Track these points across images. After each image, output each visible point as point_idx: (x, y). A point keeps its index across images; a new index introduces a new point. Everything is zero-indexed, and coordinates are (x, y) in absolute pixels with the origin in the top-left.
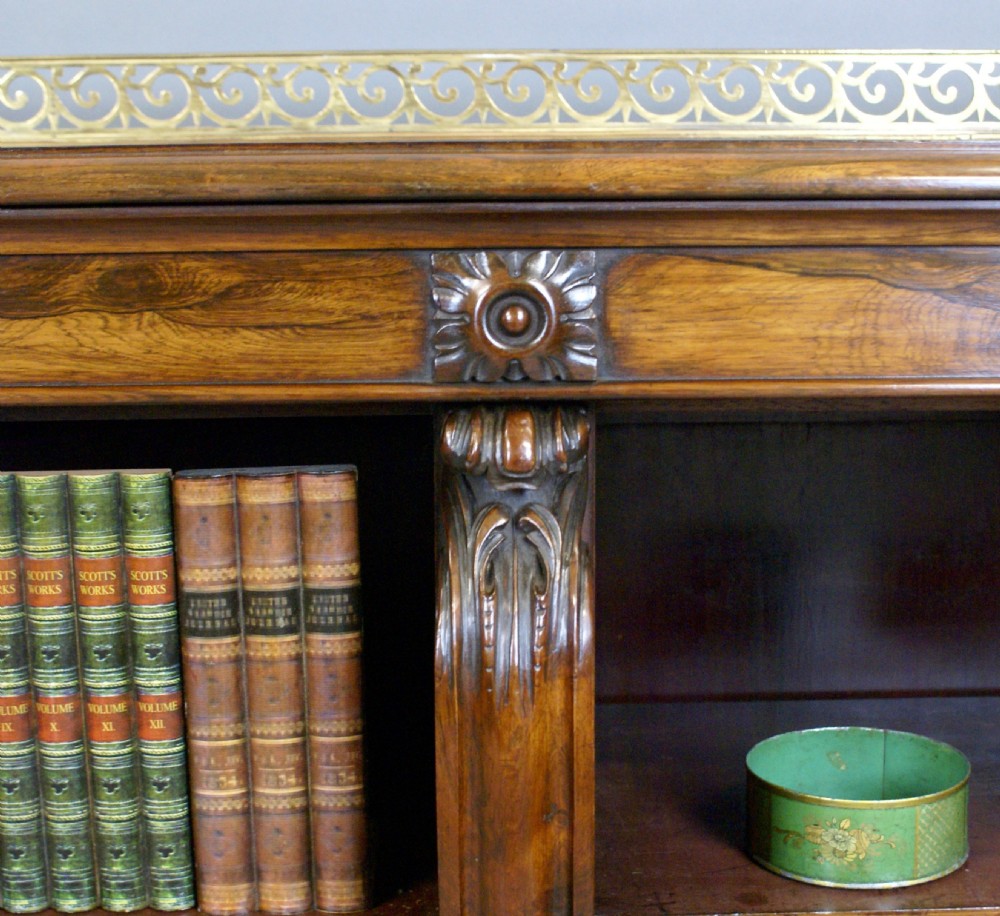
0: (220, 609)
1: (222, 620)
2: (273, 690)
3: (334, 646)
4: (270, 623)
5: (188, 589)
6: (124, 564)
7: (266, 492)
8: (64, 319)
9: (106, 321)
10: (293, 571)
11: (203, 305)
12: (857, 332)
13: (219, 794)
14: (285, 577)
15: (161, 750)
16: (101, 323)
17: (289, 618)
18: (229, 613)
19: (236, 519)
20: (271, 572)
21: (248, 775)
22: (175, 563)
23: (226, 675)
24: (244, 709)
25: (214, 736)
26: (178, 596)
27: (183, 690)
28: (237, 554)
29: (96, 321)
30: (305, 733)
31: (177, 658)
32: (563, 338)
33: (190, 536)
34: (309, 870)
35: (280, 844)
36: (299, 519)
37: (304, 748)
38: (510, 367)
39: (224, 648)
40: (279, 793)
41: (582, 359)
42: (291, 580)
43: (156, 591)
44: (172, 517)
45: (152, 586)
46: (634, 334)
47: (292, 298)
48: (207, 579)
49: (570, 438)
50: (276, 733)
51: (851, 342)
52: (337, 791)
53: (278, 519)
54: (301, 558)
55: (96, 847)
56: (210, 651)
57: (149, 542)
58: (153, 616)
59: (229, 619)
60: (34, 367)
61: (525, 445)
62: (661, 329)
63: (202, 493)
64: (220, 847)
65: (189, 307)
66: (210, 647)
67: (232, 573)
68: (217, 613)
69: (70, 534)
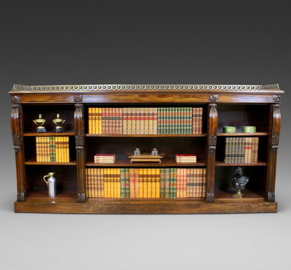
2: (198, 120)
3: (201, 118)
6: (189, 113)
7: (198, 109)
8: (191, 98)
9: (193, 98)
11: (198, 97)
13: (194, 126)
15: (191, 124)
17: (199, 116)
18: (195, 116)
19: (196, 111)
20: (198, 113)
21: (196, 125)
22: (192, 113)
23: (195, 119)
24: (196, 121)
25: (194, 123)
26: (192, 115)
27: (192, 120)
28: (196, 112)
30: (199, 123)
31: (192, 118)
32: (216, 99)
33: (193, 111)
34: (199, 131)
35: (197, 130)
36: (199, 110)
37: (199, 124)
38: (213, 101)
40: (197, 126)
41: (217, 101)
44: (192, 110)
45: (191, 114)
46: (219, 99)
47: (202, 97)
48: (194, 114)
49: (216, 105)
50: (198, 123)
52: (201, 126)
53: (198, 110)
54: (199, 113)
55: (187, 130)
56: (194, 118)
57: (191, 112)
58: (191, 116)
60: (189, 100)
61: (214, 105)
62: (221, 99)
63: (194, 109)
64: (194, 130)
69: (187, 111)
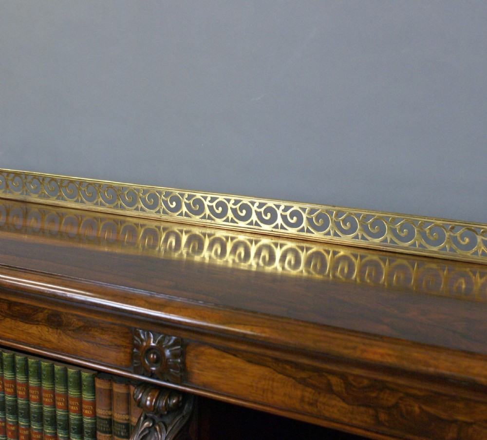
0: (105, 424)
1: (106, 428)
4: (119, 433)
5: (98, 415)
6: (80, 401)
7: (119, 388)
8: (38, 326)
9: (48, 329)
10: (127, 417)
11: (74, 331)
12: (266, 387)
14: (124, 418)
16: (47, 330)
17: (125, 433)
18: (108, 426)
20: (120, 416)
22: (94, 405)
26: (95, 416)
28: (110, 407)
29: (46, 329)
31: (95, 437)
32: (168, 367)
36: (128, 399)
38: (152, 373)
39: (106, 437)
42: (126, 420)
43: (88, 412)
44: (94, 389)
46: (193, 370)
47: (97, 334)
48: (101, 413)
51: (263, 390)
53: (122, 398)
54: (129, 413)
57: (87, 396)
59: (108, 428)
62: (202, 371)
65: (70, 330)
66: (102, 436)
67: (110, 413)
68: (104, 425)
69: (66, 387)
